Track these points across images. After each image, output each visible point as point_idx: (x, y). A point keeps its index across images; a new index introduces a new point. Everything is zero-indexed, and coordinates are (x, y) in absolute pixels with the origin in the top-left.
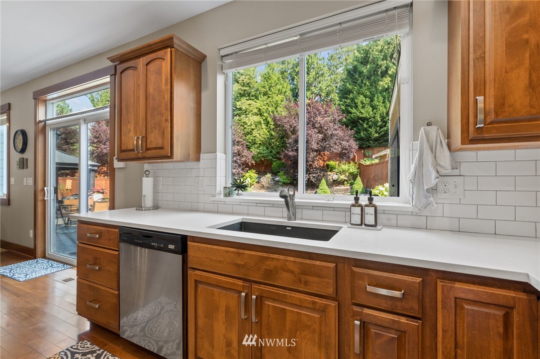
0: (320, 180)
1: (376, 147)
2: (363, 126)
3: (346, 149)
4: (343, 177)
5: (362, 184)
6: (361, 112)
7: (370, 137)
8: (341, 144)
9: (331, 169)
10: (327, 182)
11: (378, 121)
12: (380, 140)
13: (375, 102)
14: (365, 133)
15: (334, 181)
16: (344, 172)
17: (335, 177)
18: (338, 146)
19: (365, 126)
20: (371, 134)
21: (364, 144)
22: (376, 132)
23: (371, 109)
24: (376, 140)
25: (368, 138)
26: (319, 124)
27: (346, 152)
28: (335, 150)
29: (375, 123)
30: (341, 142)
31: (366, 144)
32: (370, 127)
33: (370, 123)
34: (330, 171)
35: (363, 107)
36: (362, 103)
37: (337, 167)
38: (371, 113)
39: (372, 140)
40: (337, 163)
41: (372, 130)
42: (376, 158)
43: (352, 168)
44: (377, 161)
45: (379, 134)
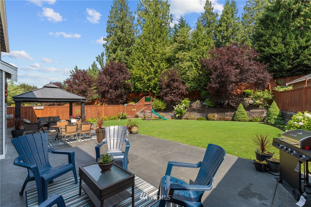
0: (237, 104)
1: (289, 76)
2: (276, 60)
3: (261, 80)
4: (258, 102)
5: (277, 107)
6: (273, 50)
7: (283, 69)
8: (256, 76)
9: (248, 95)
10: (244, 106)
11: (291, 55)
12: (292, 71)
13: (288, 40)
14: (278, 66)
15: (250, 104)
16: (258, 97)
17: (251, 101)
18: (253, 78)
19: (278, 60)
20: (284, 66)
21: (276, 75)
22: (289, 65)
23: (283, 46)
24: (289, 70)
25: (281, 70)
26: (236, 62)
27: (261, 82)
28: (251, 82)
29: (288, 58)
30: (257, 74)
31: (279, 75)
32: (283, 60)
33: (283, 57)
34: (246, 97)
35: (275, 46)
36: (275, 42)
37: (252, 94)
38: (284, 49)
39: (285, 71)
40: (253, 90)
41: (286, 63)
42: (289, 85)
43: (267, 95)
44: (291, 88)
45: (292, 65)
